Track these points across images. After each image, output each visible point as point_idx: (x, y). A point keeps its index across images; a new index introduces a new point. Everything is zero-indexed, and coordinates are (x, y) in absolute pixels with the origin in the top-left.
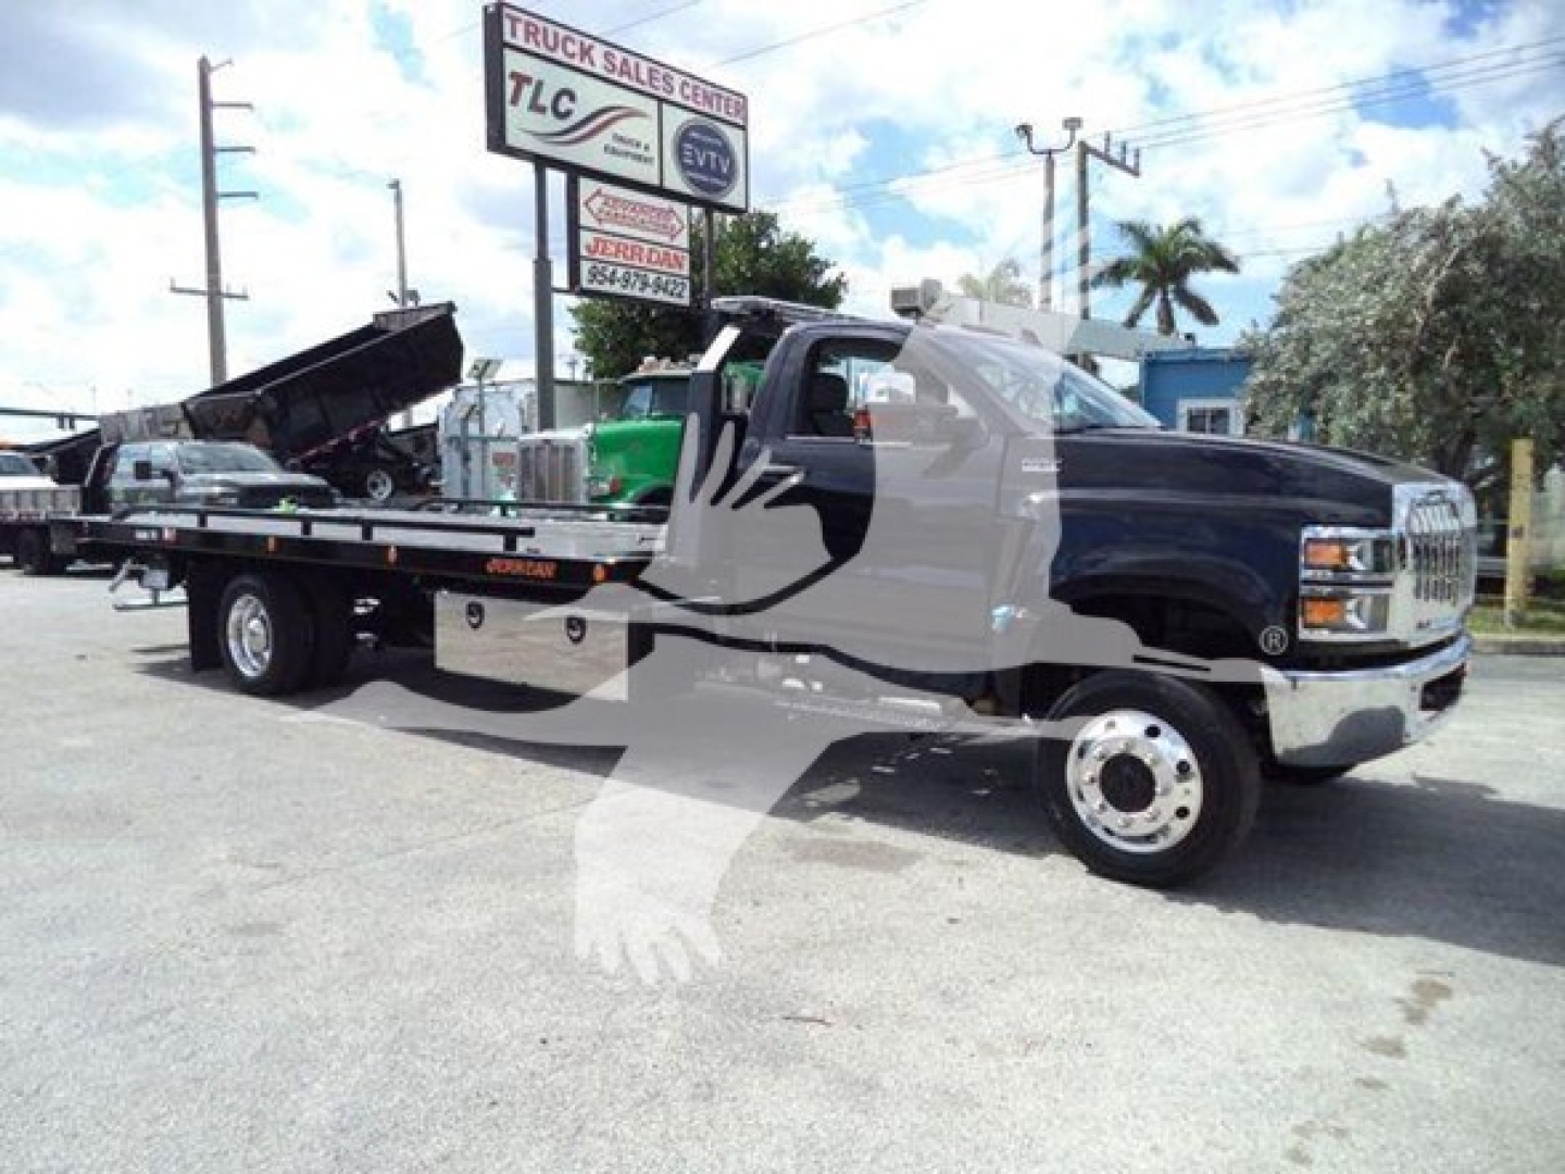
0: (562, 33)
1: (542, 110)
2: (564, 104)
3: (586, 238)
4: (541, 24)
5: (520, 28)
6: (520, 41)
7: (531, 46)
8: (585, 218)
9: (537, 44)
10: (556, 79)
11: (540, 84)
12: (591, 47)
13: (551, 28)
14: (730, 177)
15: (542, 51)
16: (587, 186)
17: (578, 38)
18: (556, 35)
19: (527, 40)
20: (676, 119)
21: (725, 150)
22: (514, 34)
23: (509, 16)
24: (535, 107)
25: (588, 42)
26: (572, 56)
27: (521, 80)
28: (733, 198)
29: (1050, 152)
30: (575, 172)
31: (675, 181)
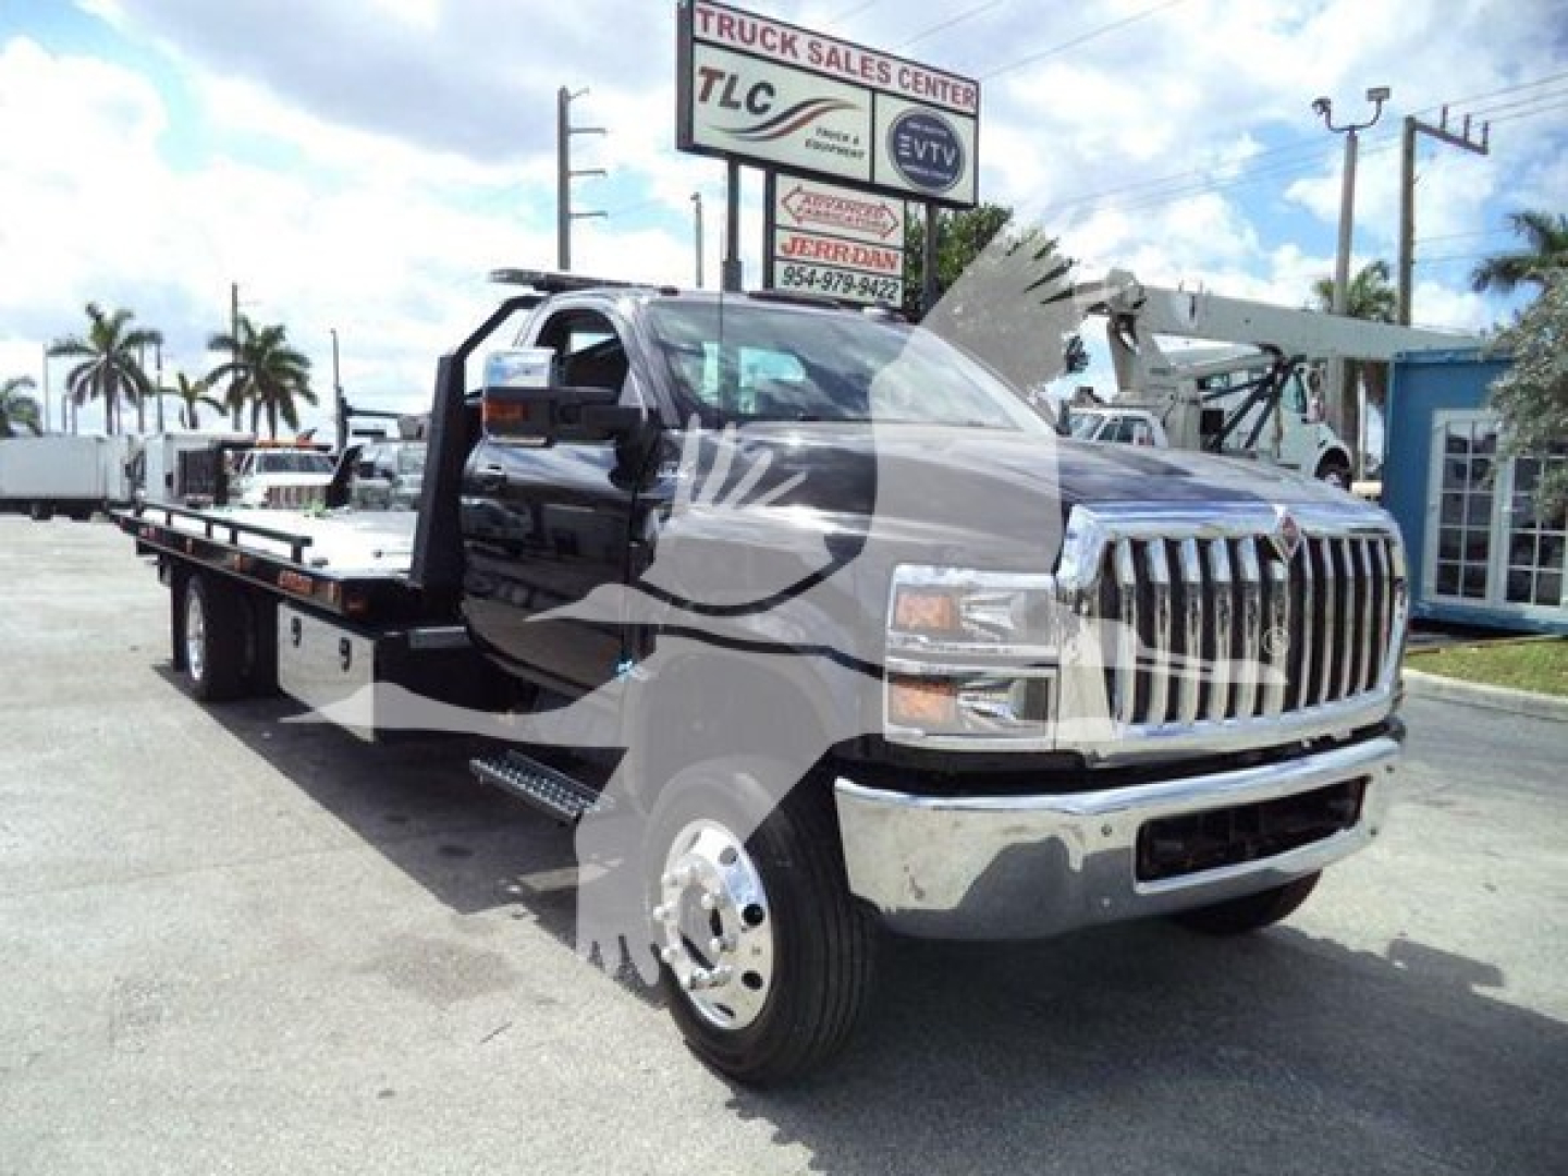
0: (761, 25)
1: (736, 105)
2: (761, 98)
3: (782, 237)
4: (736, 17)
5: (713, 22)
6: (712, 35)
7: (726, 40)
8: (782, 217)
9: (732, 37)
10: (751, 72)
11: (733, 79)
12: (793, 38)
13: (748, 21)
14: (955, 170)
15: (739, 44)
16: (785, 184)
17: (779, 30)
18: (754, 27)
19: (720, 33)
20: (891, 111)
21: (951, 141)
22: (706, 28)
23: (701, 10)
24: (727, 102)
25: (789, 33)
26: (773, 48)
27: (712, 75)
28: (959, 192)
29: (1352, 128)
30: (773, 169)
31: (888, 174)
